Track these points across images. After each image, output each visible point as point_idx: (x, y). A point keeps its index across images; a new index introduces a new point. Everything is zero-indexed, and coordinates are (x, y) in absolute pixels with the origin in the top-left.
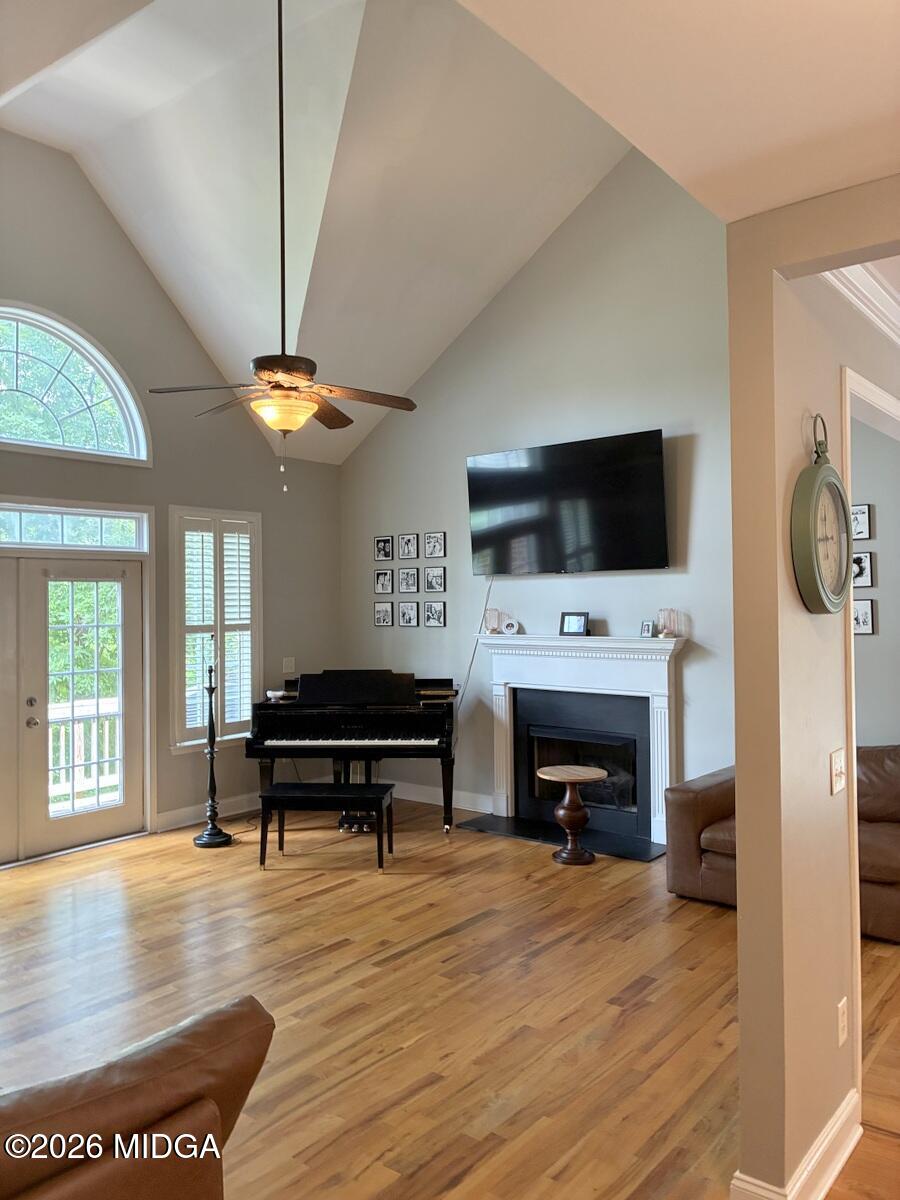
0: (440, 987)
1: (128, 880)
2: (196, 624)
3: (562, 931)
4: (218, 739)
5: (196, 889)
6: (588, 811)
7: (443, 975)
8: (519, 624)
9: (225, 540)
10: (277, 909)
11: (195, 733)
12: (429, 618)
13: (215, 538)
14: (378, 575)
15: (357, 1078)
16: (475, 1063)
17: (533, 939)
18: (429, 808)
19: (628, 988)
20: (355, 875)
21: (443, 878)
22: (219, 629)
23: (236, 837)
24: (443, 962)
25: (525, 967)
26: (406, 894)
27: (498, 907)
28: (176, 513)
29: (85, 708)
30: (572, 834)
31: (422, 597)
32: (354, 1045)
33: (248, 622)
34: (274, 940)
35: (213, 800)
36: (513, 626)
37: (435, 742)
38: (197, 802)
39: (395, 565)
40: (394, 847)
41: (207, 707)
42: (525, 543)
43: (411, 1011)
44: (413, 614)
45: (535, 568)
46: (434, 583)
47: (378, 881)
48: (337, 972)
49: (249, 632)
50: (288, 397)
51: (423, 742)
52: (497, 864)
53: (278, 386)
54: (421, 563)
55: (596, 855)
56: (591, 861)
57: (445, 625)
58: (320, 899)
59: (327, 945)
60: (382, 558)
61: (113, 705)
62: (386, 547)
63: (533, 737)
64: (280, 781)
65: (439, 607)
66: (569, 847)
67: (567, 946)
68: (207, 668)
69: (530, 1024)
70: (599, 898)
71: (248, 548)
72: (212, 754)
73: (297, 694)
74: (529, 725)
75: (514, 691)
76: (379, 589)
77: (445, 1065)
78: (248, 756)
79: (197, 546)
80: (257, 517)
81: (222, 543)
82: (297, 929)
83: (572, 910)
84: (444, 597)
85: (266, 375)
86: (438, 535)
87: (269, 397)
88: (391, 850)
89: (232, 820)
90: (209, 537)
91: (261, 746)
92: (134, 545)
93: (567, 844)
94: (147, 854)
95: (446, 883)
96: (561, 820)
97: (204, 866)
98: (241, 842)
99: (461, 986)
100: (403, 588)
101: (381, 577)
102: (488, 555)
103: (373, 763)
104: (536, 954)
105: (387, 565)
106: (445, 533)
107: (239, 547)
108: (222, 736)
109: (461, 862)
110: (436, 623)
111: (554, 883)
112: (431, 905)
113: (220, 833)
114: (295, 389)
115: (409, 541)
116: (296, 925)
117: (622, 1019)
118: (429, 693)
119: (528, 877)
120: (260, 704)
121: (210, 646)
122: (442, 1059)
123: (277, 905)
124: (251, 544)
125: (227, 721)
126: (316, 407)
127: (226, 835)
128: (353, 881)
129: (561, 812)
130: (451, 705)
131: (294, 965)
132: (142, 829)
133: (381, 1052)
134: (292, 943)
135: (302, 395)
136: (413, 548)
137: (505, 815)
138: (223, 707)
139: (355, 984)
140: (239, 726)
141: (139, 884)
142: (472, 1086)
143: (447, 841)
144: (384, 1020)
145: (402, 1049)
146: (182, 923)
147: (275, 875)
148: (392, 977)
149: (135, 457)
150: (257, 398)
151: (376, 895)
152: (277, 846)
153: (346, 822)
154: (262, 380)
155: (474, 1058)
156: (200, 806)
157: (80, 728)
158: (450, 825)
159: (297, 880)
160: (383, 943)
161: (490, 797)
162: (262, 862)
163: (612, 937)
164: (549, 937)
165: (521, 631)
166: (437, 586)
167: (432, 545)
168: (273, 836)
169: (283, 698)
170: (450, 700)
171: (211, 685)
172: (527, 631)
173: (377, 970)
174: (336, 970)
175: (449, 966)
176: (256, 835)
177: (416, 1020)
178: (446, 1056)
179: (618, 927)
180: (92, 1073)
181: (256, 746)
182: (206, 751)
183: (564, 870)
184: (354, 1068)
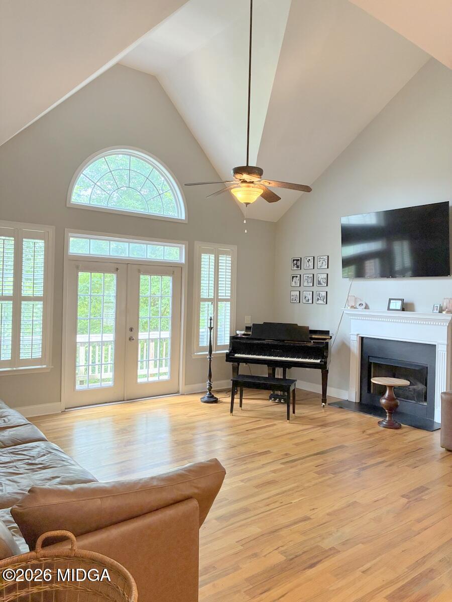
0: (314, 478)
1: (170, 414)
2: (205, 297)
3: (380, 460)
4: (213, 352)
5: (200, 421)
6: (398, 401)
7: (316, 473)
8: (366, 304)
9: (220, 258)
10: (237, 433)
11: (203, 349)
12: (318, 299)
13: (215, 257)
14: (293, 277)
15: (269, 512)
16: (328, 514)
17: (363, 461)
18: (315, 395)
19: (413, 491)
20: (276, 422)
21: (319, 428)
22: (216, 300)
23: (220, 399)
24: (316, 466)
25: (358, 475)
26: (300, 433)
27: (346, 444)
28: (198, 245)
29: (155, 335)
30: (389, 413)
31: (315, 289)
32: (268, 498)
33: (229, 298)
34: (235, 447)
35: (210, 381)
36: (362, 304)
37: (318, 361)
38: (202, 382)
39: (302, 272)
40: (296, 411)
41: (209, 337)
42: (373, 264)
43: (298, 487)
44: (310, 297)
45: (379, 275)
46: (322, 282)
47: (287, 426)
48: (263, 465)
49: (229, 303)
50: (249, 187)
51: (312, 361)
52: (348, 424)
53: (244, 181)
54: (315, 271)
55: (402, 425)
56: (399, 428)
57: (326, 303)
58: (257, 431)
59: (259, 452)
60: (295, 268)
61: (166, 334)
62: (297, 263)
63: (371, 363)
64: (241, 374)
65: (324, 294)
66: (387, 419)
67: (381, 467)
68: (209, 318)
69: (357, 501)
70: (402, 446)
71: (230, 262)
72: (210, 359)
73: (250, 333)
74: (369, 356)
75: (362, 338)
76: (293, 284)
77: (312, 514)
78: (227, 361)
79: (207, 261)
80: (235, 248)
81: (218, 260)
82: (246, 443)
83: (387, 450)
84: (327, 289)
85: (239, 176)
86: (325, 257)
87: (240, 187)
88: (294, 412)
89: (219, 392)
90: (212, 257)
91: (233, 357)
92: (178, 259)
93: (386, 417)
94: (180, 403)
95: (321, 430)
96: (383, 405)
97: (204, 411)
98: (222, 402)
99: (324, 478)
100: (306, 284)
101: (294, 278)
102: (352, 269)
103: (287, 369)
104: (364, 469)
105: (298, 272)
106: (328, 256)
107: (226, 262)
108: (215, 351)
109: (330, 421)
110: (322, 302)
111: (377, 436)
112: (312, 440)
113: (213, 396)
114: (252, 182)
115: (309, 260)
116: (245, 442)
117: (408, 505)
118: (316, 337)
119: (364, 432)
120: (233, 337)
121: (211, 307)
122: (311, 510)
123: (237, 432)
124: (232, 260)
125: (218, 344)
126: (262, 192)
127: (216, 398)
128: (275, 425)
129: (383, 401)
130: (327, 343)
131: (242, 459)
132: (178, 392)
133: (282, 503)
134: (242, 449)
135: (256, 185)
136: (311, 263)
137: (355, 401)
138: (217, 337)
139: (271, 471)
140: (223, 347)
141: (175, 416)
142: (325, 525)
143: (323, 411)
144: (284, 489)
145: (292, 503)
146: (193, 435)
147: (237, 418)
148: (290, 470)
149: (180, 218)
150: (235, 187)
151: (285, 432)
152: (239, 405)
153: (273, 397)
154: (237, 178)
155: (327, 512)
156: (204, 384)
157: (152, 345)
158: (325, 403)
159: (247, 422)
160: (286, 454)
161: (347, 392)
162: (231, 411)
163: (406, 466)
164: (372, 462)
165: (367, 307)
166: (323, 283)
167: (321, 262)
168: (237, 401)
169: (244, 335)
170: (327, 341)
171: (211, 326)
172: (370, 308)
173: (283, 466)
174: (262, 464)
175: (319, 469)
176: (229, 400)
177: (301, 490)
178: (314, 509)
179: (411, 461)
180: (146, 479)
181: (231, 357)
182: (208, 357)
183: (383, 430)
184: (268, 508)
